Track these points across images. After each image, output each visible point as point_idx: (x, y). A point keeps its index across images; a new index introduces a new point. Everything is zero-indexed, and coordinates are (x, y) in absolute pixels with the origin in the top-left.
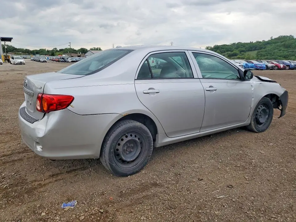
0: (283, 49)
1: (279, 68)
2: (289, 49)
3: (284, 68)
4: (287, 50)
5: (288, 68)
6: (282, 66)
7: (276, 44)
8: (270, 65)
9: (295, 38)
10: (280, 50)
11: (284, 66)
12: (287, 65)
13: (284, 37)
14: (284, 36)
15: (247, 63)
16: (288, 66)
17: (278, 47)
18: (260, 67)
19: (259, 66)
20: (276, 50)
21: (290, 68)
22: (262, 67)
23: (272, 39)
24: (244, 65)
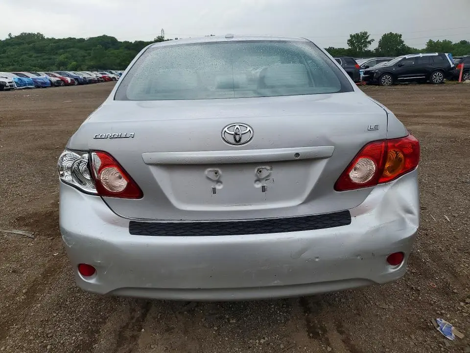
0: (35, 55)
1: (66, 84)
2: (44, 55)
3: (72, 84)
4: (41, 57)
5: (76, 83)
6: (69, 79)
7: (22, 46)
8: (54, 79)
9: (45, 38)
10: (31, 56)
11: (71, 80)
12: (75, 79)
13: (30, 36)
14: (29, 34)
15: (19, 77)
16: (77, 79)
17: (27, 52)
18: (42, 83)
19: (39, 81)
20: (25, 56)
21: (79, 82)
22: (45, 83)
23: (11, 38)
24: (17, 80)
